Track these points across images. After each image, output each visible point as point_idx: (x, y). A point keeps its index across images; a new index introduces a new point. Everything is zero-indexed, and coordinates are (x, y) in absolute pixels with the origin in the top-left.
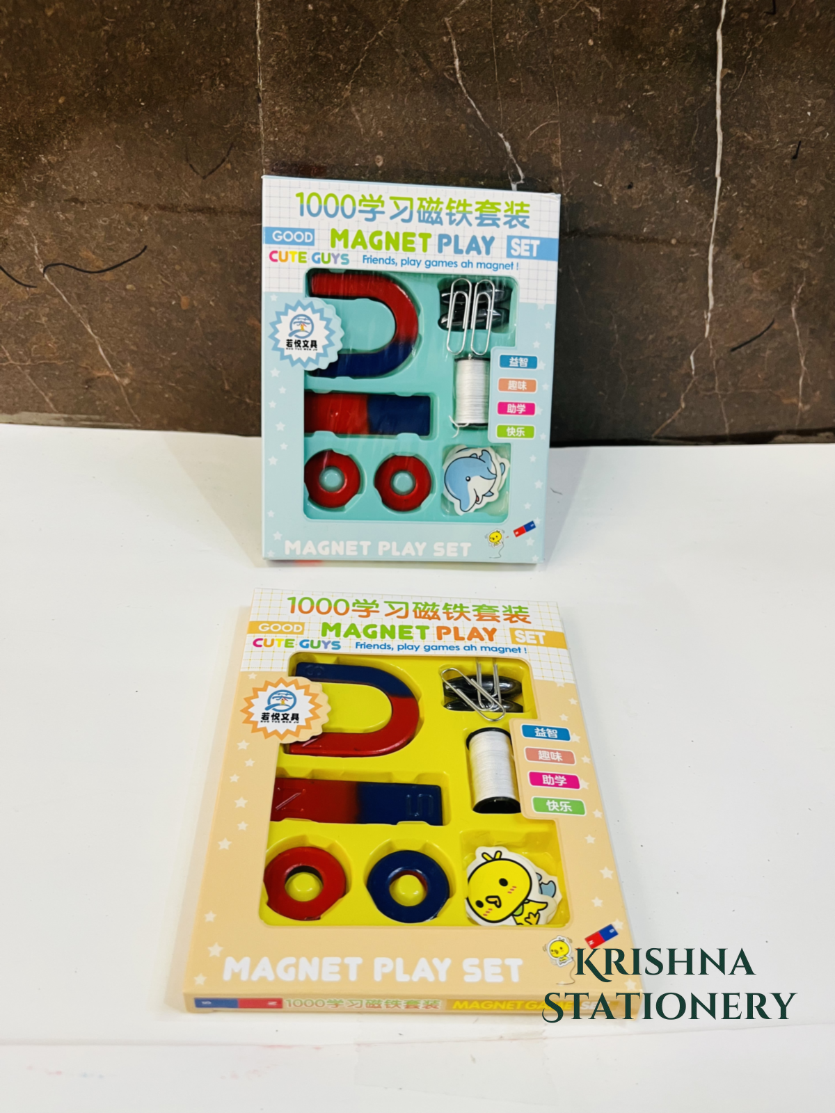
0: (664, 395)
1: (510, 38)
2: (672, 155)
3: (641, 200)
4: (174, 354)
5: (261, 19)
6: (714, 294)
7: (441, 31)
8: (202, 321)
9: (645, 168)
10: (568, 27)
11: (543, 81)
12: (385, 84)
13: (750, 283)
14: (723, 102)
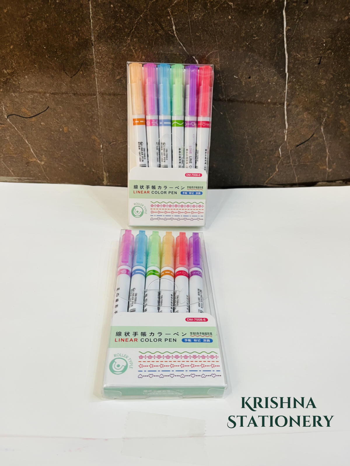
0: (269, 166)
1: (196, 17)
2: (267, 64)
3: (254, 83)
4: (62, 151)
5: (92, 11)
6: (288, 122)
7: (167, 14)
8: (73, 137)
9: (255, 70)
10: (220, 11)
11: (210, 34)
12: (144, 37)
13: (303, 118)
14: (287, 41)
